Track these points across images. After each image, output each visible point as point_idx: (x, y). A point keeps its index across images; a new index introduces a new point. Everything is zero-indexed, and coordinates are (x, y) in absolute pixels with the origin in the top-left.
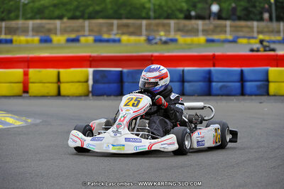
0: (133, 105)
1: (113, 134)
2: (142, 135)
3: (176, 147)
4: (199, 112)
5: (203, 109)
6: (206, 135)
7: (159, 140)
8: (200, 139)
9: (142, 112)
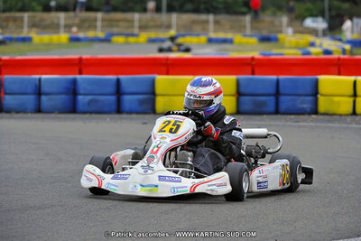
0: (171, 131)
1: (142, 171)
2: (182, 172)
3: (228, 189)
4: (261, 142)
5: (266, 137)
6: (269, 174)
7: (205, 179)
8: (261, 179)
9: (182, 141)
